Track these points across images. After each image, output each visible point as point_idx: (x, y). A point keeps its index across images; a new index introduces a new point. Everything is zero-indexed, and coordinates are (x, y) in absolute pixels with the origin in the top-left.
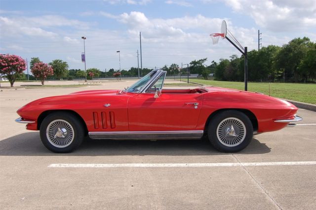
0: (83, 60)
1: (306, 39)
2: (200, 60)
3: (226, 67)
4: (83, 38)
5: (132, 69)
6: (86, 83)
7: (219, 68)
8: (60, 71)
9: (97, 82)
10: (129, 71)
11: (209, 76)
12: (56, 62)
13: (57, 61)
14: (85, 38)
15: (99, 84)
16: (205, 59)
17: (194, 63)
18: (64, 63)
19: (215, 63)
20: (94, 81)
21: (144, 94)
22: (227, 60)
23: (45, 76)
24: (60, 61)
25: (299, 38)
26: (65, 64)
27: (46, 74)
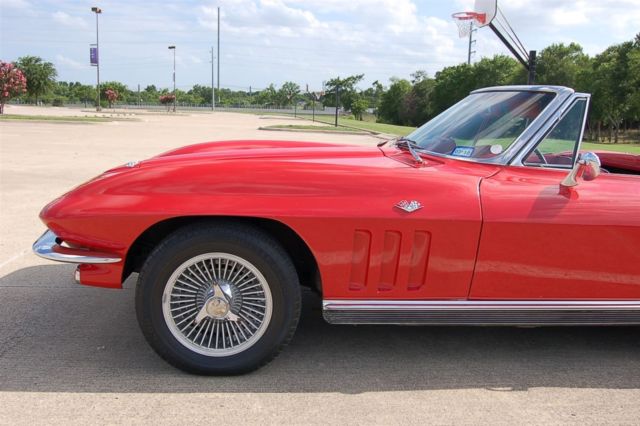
0: (94, 60)
1: (575, 48)
2: (349, 79)
3: (403, 96)
4: (94, 9)
5: (196, 89)
6: (99, 115)
7: (389, 98)
8: (37, 83)
9: (124, 114)
10: (190, 93)
11: (367, 114)
12: (27, 62)
13: (30, 60)
14: (100, 11)
15: (130, 117)
16: (360, 77)
17: (336, 83)
18: (46, 65)
19: (380, 87)
20: (117, 110)
21: (517, 169)
22: (403, 83)
23: (7, 94)
24: (38, 60)
25: (561, 45)
26: (48, 69)
27: (9, 89)
